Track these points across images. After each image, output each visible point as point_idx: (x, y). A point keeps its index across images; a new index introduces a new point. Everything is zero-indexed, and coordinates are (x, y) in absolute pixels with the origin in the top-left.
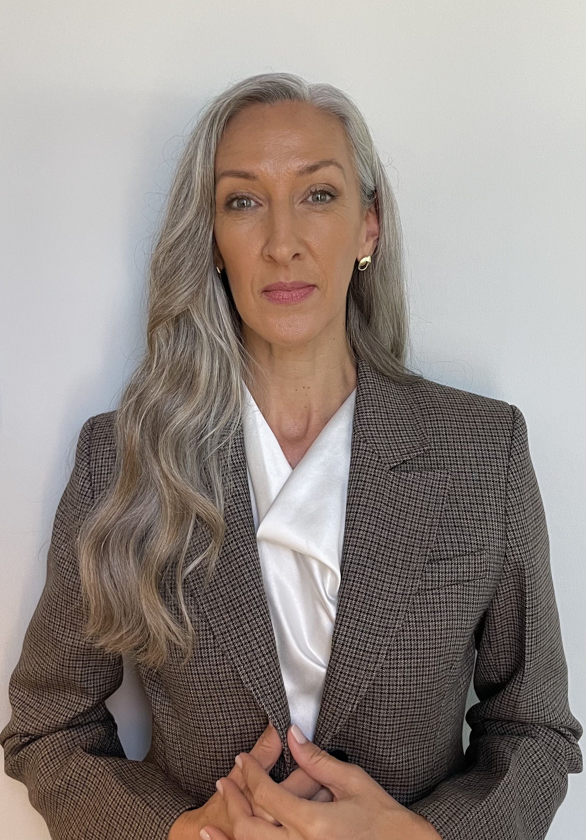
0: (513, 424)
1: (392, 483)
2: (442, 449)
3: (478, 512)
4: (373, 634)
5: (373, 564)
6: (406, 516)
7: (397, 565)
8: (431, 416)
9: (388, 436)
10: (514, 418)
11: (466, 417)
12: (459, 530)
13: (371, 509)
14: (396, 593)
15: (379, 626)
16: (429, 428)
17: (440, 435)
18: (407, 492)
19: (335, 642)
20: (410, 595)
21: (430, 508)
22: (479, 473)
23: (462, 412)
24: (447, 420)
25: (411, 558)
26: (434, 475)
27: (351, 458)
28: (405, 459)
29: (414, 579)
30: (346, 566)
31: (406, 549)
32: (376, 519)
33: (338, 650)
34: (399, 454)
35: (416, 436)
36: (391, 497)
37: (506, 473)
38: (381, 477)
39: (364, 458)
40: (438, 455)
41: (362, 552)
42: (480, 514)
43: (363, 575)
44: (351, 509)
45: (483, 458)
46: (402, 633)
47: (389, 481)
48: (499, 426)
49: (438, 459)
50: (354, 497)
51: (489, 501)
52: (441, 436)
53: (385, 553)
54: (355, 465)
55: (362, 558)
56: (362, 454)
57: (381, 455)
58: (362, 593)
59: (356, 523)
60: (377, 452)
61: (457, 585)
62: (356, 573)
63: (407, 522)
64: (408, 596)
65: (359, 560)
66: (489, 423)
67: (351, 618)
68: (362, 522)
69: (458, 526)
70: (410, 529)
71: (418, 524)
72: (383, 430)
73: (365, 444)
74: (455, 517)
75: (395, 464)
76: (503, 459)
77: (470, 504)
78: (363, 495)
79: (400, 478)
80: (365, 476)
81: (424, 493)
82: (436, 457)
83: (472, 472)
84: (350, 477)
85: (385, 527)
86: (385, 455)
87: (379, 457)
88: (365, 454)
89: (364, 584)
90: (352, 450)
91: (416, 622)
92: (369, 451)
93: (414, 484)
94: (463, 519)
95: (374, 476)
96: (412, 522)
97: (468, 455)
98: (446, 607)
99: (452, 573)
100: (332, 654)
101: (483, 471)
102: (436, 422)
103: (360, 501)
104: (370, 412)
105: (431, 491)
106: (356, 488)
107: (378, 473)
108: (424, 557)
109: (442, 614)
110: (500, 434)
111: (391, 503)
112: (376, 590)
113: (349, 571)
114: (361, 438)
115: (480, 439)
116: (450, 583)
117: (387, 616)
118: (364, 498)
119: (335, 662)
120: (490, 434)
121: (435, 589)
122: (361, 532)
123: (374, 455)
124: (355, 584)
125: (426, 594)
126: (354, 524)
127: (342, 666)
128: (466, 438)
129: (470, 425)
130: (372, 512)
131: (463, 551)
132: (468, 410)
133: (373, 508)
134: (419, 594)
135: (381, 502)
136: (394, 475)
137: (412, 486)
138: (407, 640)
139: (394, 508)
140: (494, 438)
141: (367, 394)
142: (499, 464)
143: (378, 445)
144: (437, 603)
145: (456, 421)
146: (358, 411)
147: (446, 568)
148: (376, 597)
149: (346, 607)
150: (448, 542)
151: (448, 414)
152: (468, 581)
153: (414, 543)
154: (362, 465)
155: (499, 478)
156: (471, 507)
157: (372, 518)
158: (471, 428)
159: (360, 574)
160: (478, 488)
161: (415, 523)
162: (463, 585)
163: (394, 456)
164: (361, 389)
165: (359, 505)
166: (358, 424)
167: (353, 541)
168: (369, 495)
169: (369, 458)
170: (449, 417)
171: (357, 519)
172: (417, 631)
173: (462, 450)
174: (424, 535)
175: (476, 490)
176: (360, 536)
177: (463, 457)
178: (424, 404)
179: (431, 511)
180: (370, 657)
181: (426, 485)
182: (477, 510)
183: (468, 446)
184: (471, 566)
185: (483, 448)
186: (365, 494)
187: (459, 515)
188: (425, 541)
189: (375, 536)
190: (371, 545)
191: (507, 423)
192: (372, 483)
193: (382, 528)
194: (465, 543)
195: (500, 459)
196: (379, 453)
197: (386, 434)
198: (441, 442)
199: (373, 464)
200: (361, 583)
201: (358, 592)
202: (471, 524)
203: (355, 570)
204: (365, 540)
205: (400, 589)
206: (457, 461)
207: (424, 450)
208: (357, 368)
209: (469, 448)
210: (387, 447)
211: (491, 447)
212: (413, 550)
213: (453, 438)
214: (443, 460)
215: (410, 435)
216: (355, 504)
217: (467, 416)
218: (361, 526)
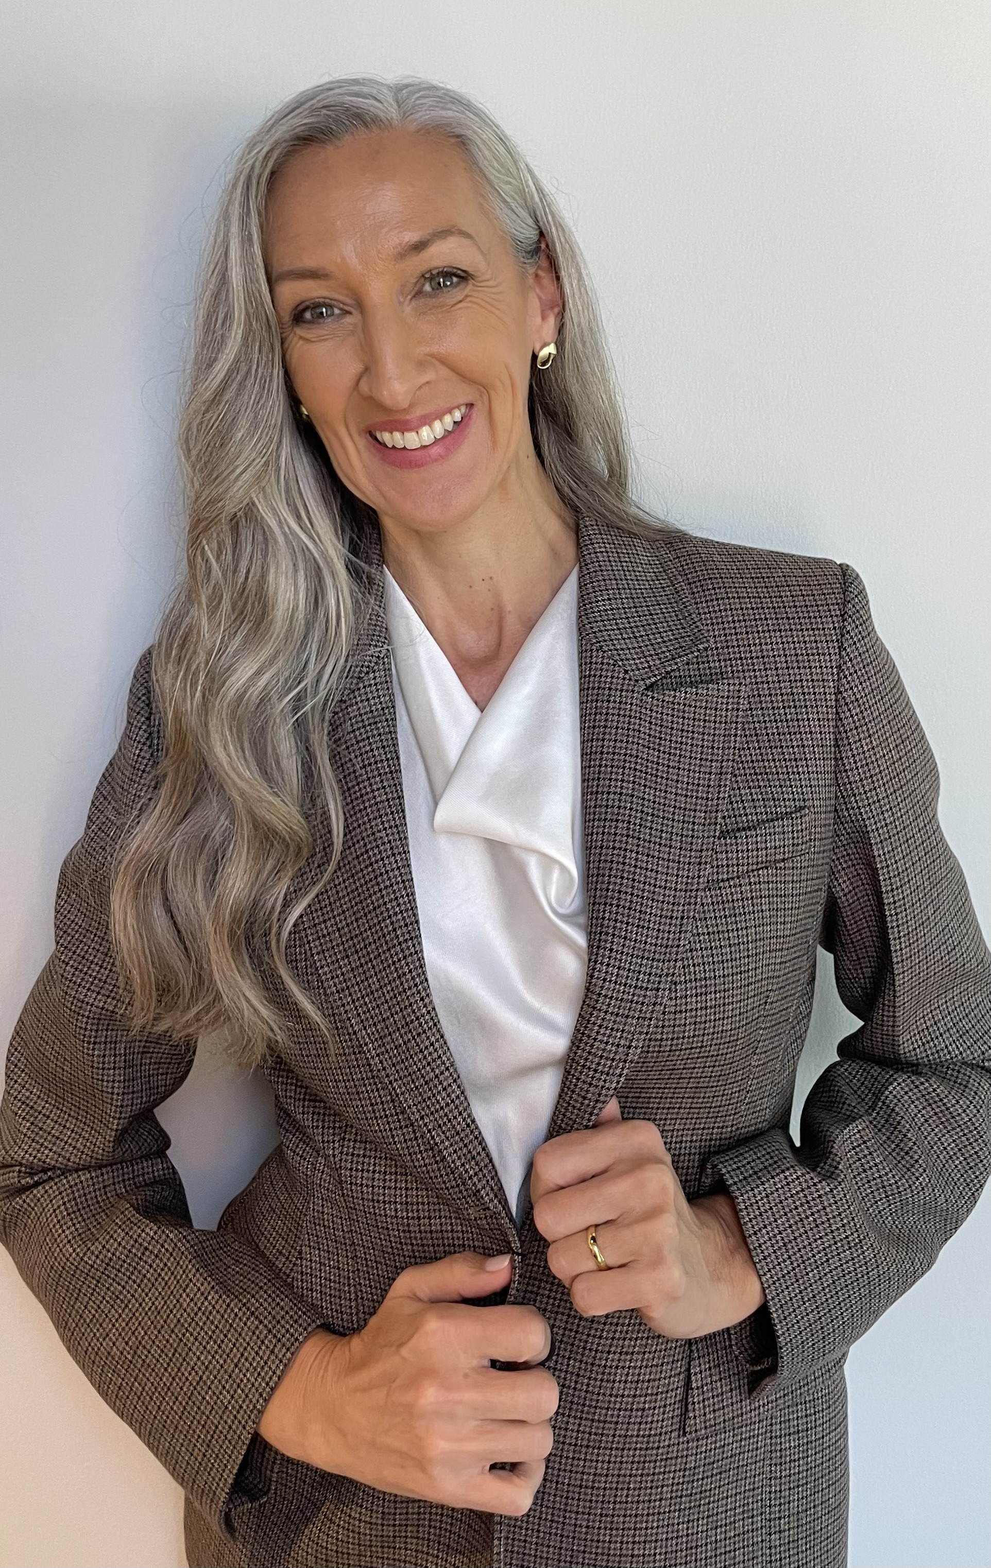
0: (844, 594)
1: (651, 710)
2: (728, 647)
3: (793, 747)
4: (648, 959)
5: (638, 846)
6: (679, 762)
7: (673, 843)
8: (707, 593)
9: (638, 635)
10: (845, 584)
11: (765, 590)
12: (763, 780)
13: (622, 758)
14: (675, 890)
15: (656, 945)
16: (705, 613)
17: (723, 623)
18: (678, 723)
19: (592, 976)
20: (697, 890)
21: (716, 745)
22: (790, 681)
23: (759, 582)
24: (734, 598)
25: (693, 830)
26: (718, 690)
27: (581, 679)
28: (669, 669)
29: (700, 864)
30: (595, 854)
31: (684, 816)
32: (632, 772)
33: (598, 990)
34: (658, 662)
35: (684, 628)
36: (652, 733)
37: (836, 677)
38: (631, 704)
39: (601, 676)
40: (722, 658)
41: (616, 827)
42: (796, 750)
43: (624, 864)
44: (590, 761)
45: (796, 655)
46: (689, 954)
47: (646, 709)
48: (821, 600)
49: (723, 664)
50: (592, 741)
51: (809, 726)
52: (726, 626)
53: (654, 826)
54: (588, 689)
55: (618, 838)
56: (596, 669)
57: (629, 668)
58: (626, 893)
59: (601, 783)
60: (620, 663)
61: (767, 868)
62: (612, 862)
63: (681, 772)
64: (694, 894)
65: (614, 841)
66: (803, 595)
67: (614, 935)
68: (610, 779)
69: (761, 774)
70: (688, 783)
71: (700, 772)
72: (627, 626)
73: (601, 654)
74: (754, 758)
75: (653, 680)
76: (830, 654)
77: (779, 734)
78: (607, 737)
79: (663, 701)
80: (605, 704)
81: (705, 721)
82: (719, 661)
83: (779, 682)
84: (581, 709)
85: (648, 783)
86: (634, 667)
87: (626, 672)
88: (602, 670)
89: (628, 879)
90: (581, 665)
91: (708, 933)
92: (608, 664)
93: (686, 708)
94: (768, 761)
95: (620, 703)
96: (689, 770)
97: (771, 653)
98: (753, 905)
99: (757, 850)
100: (586, 996)
101: (798, 678)
102: (715, 603)
103: (603, 747)
104: (603, 600)
105: (715, 716)
106: (594, 727)
107: (626, 697)
108: (713, 827)
109: (748, 917)
110: (823, 614)
111: (654, 743)
112: (647, 887)
113: (599, 861)
114: (592, 645)
115: (790, 624)
116: (755, 867)
117: (667, 928)
118: (610, 740)
119: (590, 1010)
120: (806, 615)
121: (733, 879)
122: (612, 796)
123: (617, 669)
124: (612, 880)
125: (720, 888)
126: (598, 786)
127: (602, 1014)
128: (768, 625)
129: (772, 602)
130: (625, 761)
131: (772, 813)
132: (768, 577)
133: (625, 755)
134: (709, 889)
135: (638, 744)
136: (653, 698)
137: (684, 712)
138: (699, 965)
139: (659, 751)
140: (813, 620)
141: (595, 572)
142: (823, 664)
143: (621, 652)
144: (738, 900)
145: (749, 597)
146: (583, 601)
147: (747, 844)
148: (648, 899)
149: (603, 918)
150: (748, 801)
151: (735, 587)
152: (783, 860)
153: (696, 804)
154: (599, 688)
155: (824, 687)
156: (780, 740)
157: (627, 771)
158: (774, 608)
159: (618, 863)
160: (790, 707)
161: (694, 771)
162: (776, 868)
163: (650, 667)
164: (586, 565)
165: (602, 753)
166: (586, 622)
167: (600, 814)
168: (616, 734)
169: (609, 674)
170: (737, 592)
171: (602, 776)
172: (711, 948)
173: (761, 644)
174: (711, 790)
175: (787, 711)
176: (610, 803)
177: (763, 657)
178: (695, 574)
179: (718, 748)
180: (645, 996)
181: (706, 708)
182: (789, 743)
183: (770, 637)
184: (786, 836)
185: (796, 639)
186: (610, 734)
187: (761, 754)
188: (712, 800)
189: (634, 799)
190: (630, 816)
191: (834, 593)
192: (619, 715)
193: (645, 786)
194: (774, 799)
195: (824, 654)
196: (624, 665)
197: (633, 633)
198: (725, 635)
199: (617, 684)
200: (622, 878)
201: (620, 892)
202: (781, 767)
203: (609, 858)
204: (619, 807)
205: (682, 883)
206: (753, 664)
207: (699, 651)
208: (577, 531)
209: (774, 640)
210: (637, 653)
211: (809, 636)
212: (694, 817)
213: (746, 627)
214: (731, 666)
215: (674, 628)
216: (596, 753)
217: (766, 587)
218: (610, 786)
